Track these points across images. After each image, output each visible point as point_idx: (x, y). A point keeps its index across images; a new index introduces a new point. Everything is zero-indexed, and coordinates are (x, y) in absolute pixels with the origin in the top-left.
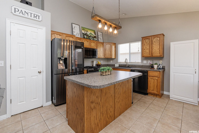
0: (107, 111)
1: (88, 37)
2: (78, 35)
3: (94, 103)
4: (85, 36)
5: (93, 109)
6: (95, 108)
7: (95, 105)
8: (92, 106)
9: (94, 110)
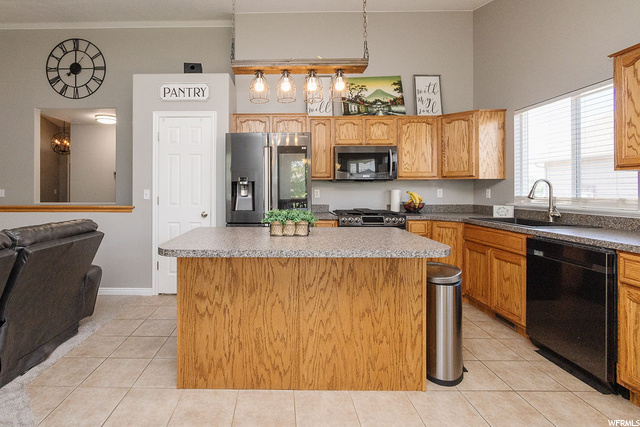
0: (257, 343)
1: (362, 109)
2: (323, 109)
3: (207, 300)
4: (353, 108)
5: (202, 316)
6: (210, 316)
7: (210, 308)
8: (202, 306)
9: (206, 318)
